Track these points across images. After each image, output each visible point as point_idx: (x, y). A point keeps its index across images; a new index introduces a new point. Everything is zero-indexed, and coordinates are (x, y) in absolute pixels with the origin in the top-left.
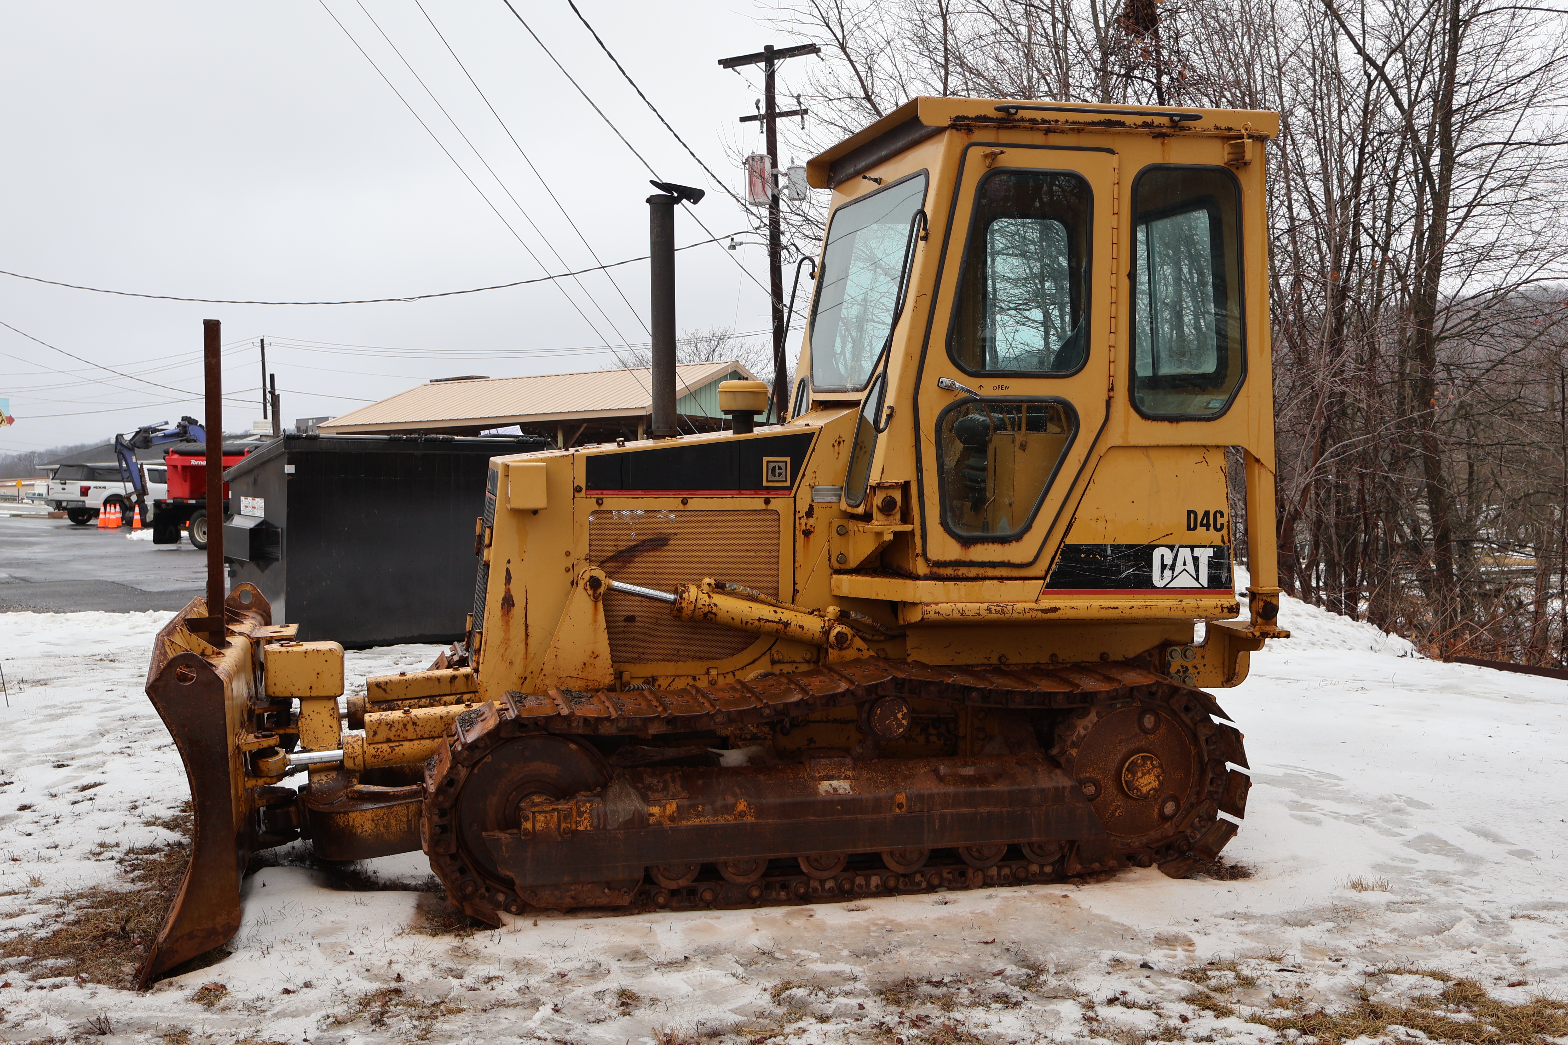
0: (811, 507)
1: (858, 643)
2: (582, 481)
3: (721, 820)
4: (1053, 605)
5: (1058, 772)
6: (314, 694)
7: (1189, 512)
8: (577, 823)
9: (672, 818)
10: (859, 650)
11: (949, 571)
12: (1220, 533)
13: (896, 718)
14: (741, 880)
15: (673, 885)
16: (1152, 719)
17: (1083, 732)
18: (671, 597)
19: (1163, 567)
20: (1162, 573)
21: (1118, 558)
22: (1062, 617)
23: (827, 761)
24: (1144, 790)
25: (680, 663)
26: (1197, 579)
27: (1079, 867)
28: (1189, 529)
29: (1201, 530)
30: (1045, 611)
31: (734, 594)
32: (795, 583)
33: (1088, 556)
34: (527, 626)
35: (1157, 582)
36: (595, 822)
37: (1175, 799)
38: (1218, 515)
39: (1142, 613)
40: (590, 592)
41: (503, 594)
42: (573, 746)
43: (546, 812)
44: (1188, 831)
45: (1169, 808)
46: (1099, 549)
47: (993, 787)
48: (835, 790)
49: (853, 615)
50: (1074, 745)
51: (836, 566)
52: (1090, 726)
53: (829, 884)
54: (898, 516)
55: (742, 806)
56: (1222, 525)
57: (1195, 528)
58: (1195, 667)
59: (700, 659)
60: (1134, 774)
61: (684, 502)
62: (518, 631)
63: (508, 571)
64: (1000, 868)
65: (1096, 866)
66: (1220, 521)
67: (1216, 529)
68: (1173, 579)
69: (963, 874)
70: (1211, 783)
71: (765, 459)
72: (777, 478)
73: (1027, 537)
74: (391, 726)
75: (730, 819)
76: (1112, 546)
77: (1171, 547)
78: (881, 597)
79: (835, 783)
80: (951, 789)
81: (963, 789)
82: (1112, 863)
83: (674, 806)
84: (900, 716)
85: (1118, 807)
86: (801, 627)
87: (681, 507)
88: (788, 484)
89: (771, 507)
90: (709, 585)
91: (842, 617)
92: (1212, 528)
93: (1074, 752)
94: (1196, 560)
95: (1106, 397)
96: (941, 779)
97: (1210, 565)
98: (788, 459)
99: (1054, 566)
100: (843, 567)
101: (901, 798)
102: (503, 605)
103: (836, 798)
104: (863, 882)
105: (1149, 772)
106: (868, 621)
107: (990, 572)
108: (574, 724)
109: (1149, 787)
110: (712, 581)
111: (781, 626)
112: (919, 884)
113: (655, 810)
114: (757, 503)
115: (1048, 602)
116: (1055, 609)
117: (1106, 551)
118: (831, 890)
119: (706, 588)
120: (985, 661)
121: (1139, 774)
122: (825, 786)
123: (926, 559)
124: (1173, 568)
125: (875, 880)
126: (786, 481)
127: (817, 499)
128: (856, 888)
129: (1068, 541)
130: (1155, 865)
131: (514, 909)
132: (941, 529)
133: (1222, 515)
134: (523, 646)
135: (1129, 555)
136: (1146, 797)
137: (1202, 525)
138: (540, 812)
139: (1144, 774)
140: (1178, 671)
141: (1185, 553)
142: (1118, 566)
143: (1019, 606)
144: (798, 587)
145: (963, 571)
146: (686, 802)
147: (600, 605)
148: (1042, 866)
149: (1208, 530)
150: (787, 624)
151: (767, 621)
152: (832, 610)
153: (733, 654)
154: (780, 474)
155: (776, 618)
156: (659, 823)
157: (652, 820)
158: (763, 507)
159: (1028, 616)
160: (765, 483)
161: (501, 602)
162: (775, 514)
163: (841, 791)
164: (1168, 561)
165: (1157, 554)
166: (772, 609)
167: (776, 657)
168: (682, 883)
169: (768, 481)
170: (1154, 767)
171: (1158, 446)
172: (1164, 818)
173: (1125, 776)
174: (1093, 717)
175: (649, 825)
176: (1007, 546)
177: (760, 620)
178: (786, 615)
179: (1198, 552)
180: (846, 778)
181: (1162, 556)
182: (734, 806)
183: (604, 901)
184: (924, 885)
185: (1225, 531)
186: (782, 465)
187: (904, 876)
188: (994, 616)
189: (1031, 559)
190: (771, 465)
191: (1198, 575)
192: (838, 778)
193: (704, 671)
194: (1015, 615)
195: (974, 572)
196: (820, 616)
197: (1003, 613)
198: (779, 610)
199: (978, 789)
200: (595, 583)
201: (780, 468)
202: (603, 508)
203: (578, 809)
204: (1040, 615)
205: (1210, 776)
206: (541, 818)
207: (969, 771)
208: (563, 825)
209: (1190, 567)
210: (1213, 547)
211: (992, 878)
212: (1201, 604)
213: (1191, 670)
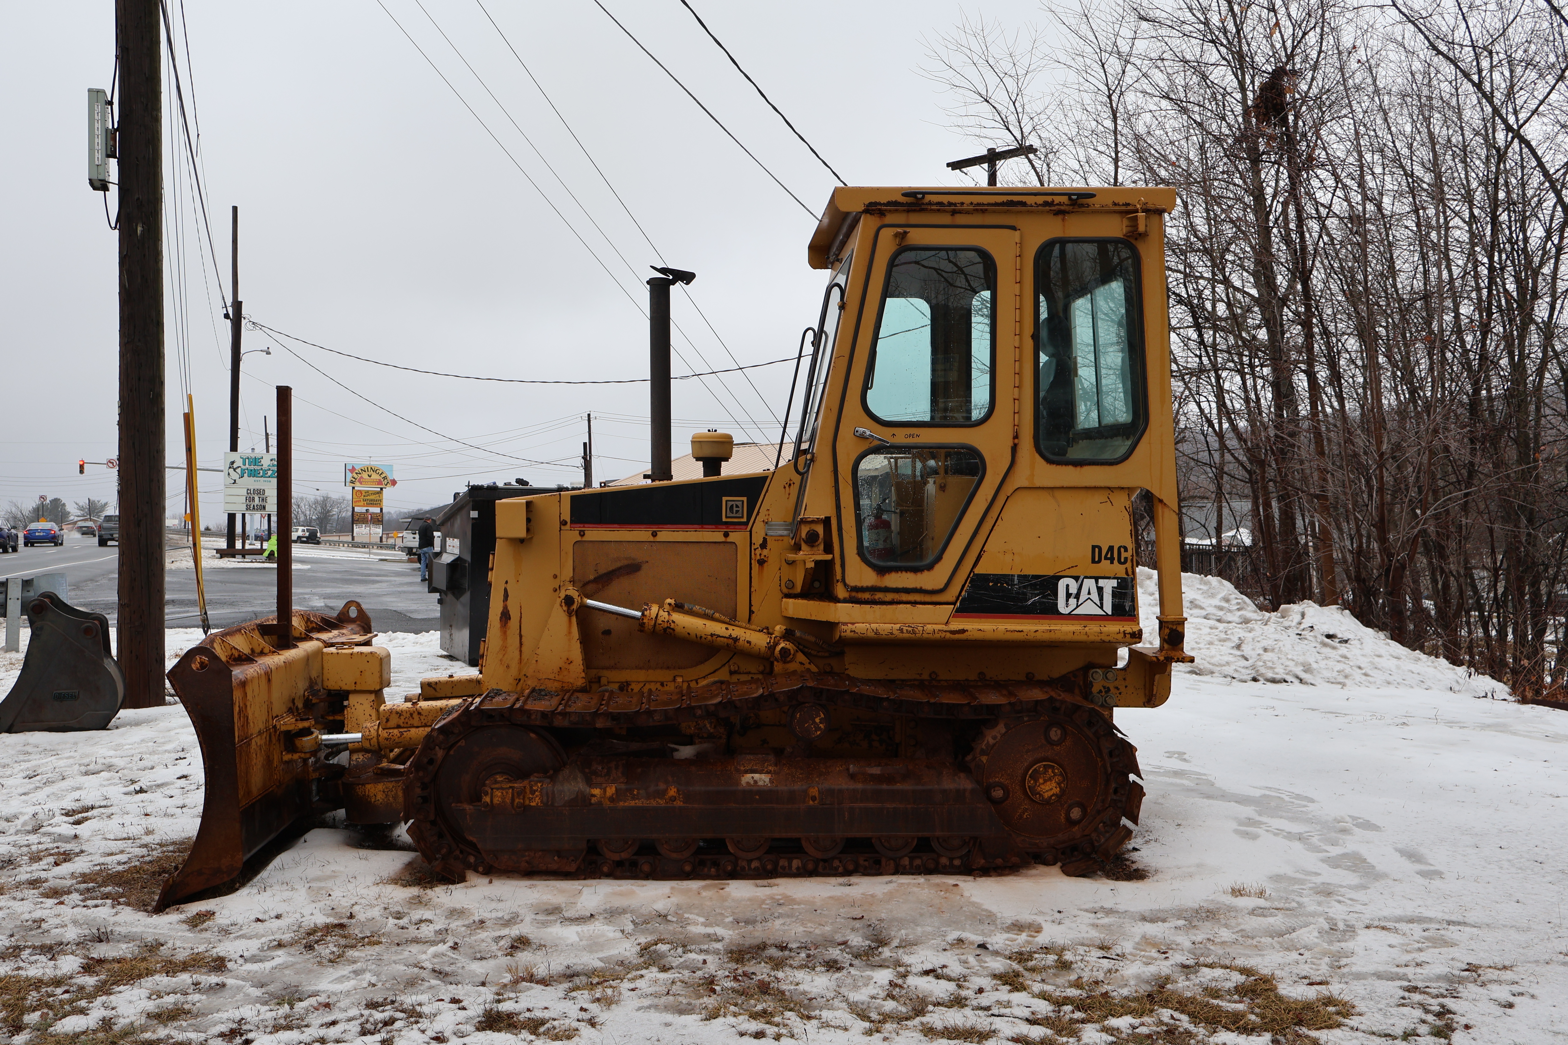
0: (765, 540)
1: (801, 657)
2: (567, 516)
3: (653, 803)
4: (961, 627)
5: (962, 775)
6: (358, 688)
7: (1094, 547)
8: (530, 800)
9: (611, 799)
10: (801, 663)
11: (866, 596)
12: (1124, 566)
13: (814, 722)
14: (674, 856)
15: (616, 857)
16: (1059, 732)
17: (991, 741)
18: (637, 614)
19: (1069, 595)
20: (1067, 601)
21: (1025, 587)
22: (970, 638)
23: (751, 757)
24: (1046, 795)
25: (650, 671)
26: (1101, 607)
27: (983, 861)
28: (1093, 561)
29: (1105, 563)
30: (953, 632)
31: (691, 613)
32: (751, 605)
33: (995, 584)
34: (521, 636)
35: (1062, 608)
36: (545, 799)
37: (1082, 806)
38: (1122, 550)
39: (1046, 637)
40: (565, 608)
41: (501, 609)
42: (533, 735)
43: (502, 789)
44: (1094, 836)
45: (1076, 813)
46: (1007, 578)
47: (899, 786)
48: (756, 782)
49: (798, 634)
50: (983, 752)
51: (785, 590)
52: (999, 736)
53: (754, 864)
54: (822, 547)
55: (672, 792)
56: (1126, 559)
57: (1099, 561)
58: (1117, 688)
59: (668, 668)
60: (1036, 781)
61: (654, 534)
62: (513, 641)
63: (506, 590)
64: (912, 859)
65: (999, 861)
66: (1123, 555)
67: (1120, 562)
68: (1078, 606)
69: (878, 862)
70: (1116, 791)
71: (724, 499)
72: (734, 515)
73: (938, 567)
74: (400, 715)
75: (662, 802)
76: (1019, 576)
77: (1076, 578)
78: (813, 618)
79: (757, 776)
80: (860, 786)
81: (870, 786)
82: (1015, 860)
83: (614, 789)
84: (817, 720)
85: (1026, 810)
86: (749, 642)
87: (651, 539)
88: (745, 520)
89: (729, 539)
90: (670, 604)
91: (788, 635)
92: (1116, 561)
93: (984, 759)
94: (1100, 590)
95: (1011, 444)
96: (853, 777)
97: (1114, 594)
98: (745, 499)
99: (963, 593)
100: (791, 591)
101: (814, 791)
102: (502, 618)
103: (755, 788)
104: (786, 864)
105: (1050, 780)
106: (812, 639)
107: (905, 597)
108: (533, 717)
109: (1050, 793)
110: (672, 601)
111: (730, 641)
112: (836, 869)
113: (597, 791)
114: (718, 536)
115: (956, 625)
116: (963, 631)
117: (1013, 580)
118: (756, 869)
119: (667, 607)
120: (918, 677)
121: (1041, 781)
122: (747, 778)
123: (845, 585)
124: (1077, 596)
125: (796, 863)
126: (742, 517)
127: (770, 533)
128: (779, 869)
129: (977, 571)
130: (1059, 864)
131: (481, 869)
132: (858, 558)
133: (1126, 550)
134: (518, 653)
135: (1035, 584)
136: (1048, 802)
137: (1106, 558)
138: (498, 789)
139: (1045, 781)
140: (1100, 691)
141: (1089, 584)
142: (1025, 594)
143: (929, 628)
144: (753, 609)
145: (879, 596)
146: (623, 786)
147: (574, 619)
148: (951, 859)
149: (1112, 563)
150: (736, 640)
151: (719, 636)
152: (779, 629)
153: (697, 665)
154: (737, 512)
155: (726, 634)
156: (600, 803)
157: (594, 800)
158: (722, 539)
159: (937, 636)
160: (724, 519)
161: (500, 616)
162: (734, 546)
163: (761, 783)
164: (1073, 590)
165: (1062, 584)
166: (724, 626)
167: (732, 668)
168: (624, 855)
169: (727, 517)
170: (1055, 775)
171: (1062, 488)
172: (1072, 823)
173: (1029, 782)
174: (1001, 728)
175: (591, 804)
176: (919, 575)
177: (712, 635)
178: (736, 632)
179: (1101, 583)
180: (768, 772)
181: (1068, 586)
182: (665, 791)
183: (554, 867)
184: (841, 870)
185: (1129, 565)
186: (739, 504)
187: (825, 861)
188: (906, 635)
189: (941, 586)
190: (730, 504)
191: (1102, 604)
192: (760, 772)
193: (671, 678)
194: (925, 635)
195: (889, 597)
196: (769, 633)
197: (914, 633)
198: (731, 628)
199: (885, 787)
200: (569, 600)
201: (737, 506)
202: (585, 539)
203: (531, 787)
204: (948, 635)
205: (1114, 786)
206: (498, 793)
207: (876, 771)
208: (517, 801)
209: (1095, 596)
210: (1117, 578)
211: (905, 867)
212: (1104, 629)
213: (1113, 690)
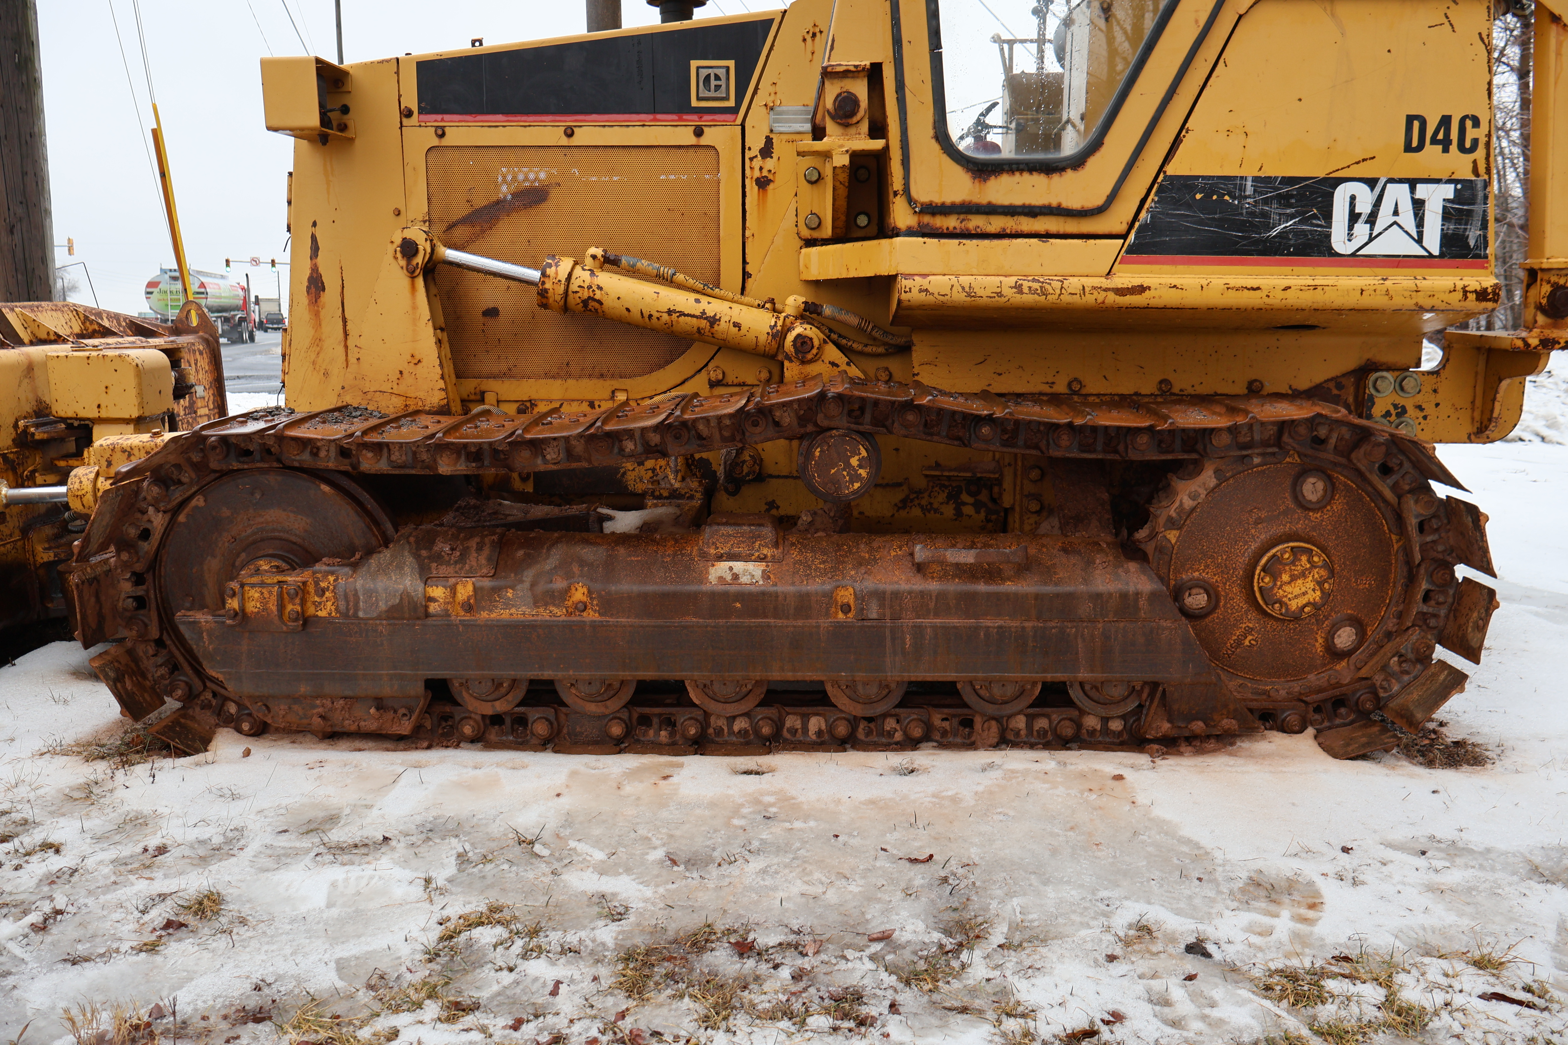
0: (769, 141)
1: (832, 353)
2: (411, 101)
3: (544, 614)
4: (1136, 281)
5: (1133, 566)
6: (104, 414)
7: (1410, 119)
8: (317, 605)
9: (468, 607)
10: (833, 364)
11: (951, 222)
12: (1471, 157)
13: (848, 465)
14: (592, 708)
15: (488, 709)
16: (1320, 485)
17: (1188, 503)
18: (534, 275)
19: (1354, 217)
20: (1351, 228)
21: (1266, 201)
22: (1154, 303)
23: (730, 530)
24: (1294, 605)
25: (571, 382)
26: (1419, 241)
27: (1166, 726)
28: (1408, 148)
29: (1432, 151)
30: (1121, 292)
31: (633, 272)
32: (744, 262)
33: (1208, 196)
34: (345, 321)
35: (1340, 243)
36: (342, 605)
37: (1358, 624)
38: (1469, 123)
39: (1306, 299)
40: (403, 263)
41: (308, 273)
42: (325, 488)
43: (262, 584)
44: (1378, 679)
45: (1345, 637)
46: (1232, 184)
47: (1009, 587)
48: (736, 577)
49: (827, 310)
50: (1172, 524)
51: (806, 233)
52: (1203, 493)
53: (740, 724)
54: (865, 127)
55: (579, 594)
56: (1475, 142)
57: (1420, 147)
58: (1420, 408)
59: (602, 376)
60: (1275, 577)
61: (569, 133)
62: (332, 329)
63: (314, 238)
64: (1031, 718)
65: (1198, 726)
66: (1471, 133)
67: (1462, 148)
68: (1371, 239)
69: (968, 723)
70: (1426, 598)
71: (694, 64)
72: (712, 94)
73: (1092, 162)
74: (130, 455)
75: (558, 613)
76: (1256, 179)
77: (1371, 183)
78: (852, 274)
79: (738, 566)
80: (934, 586)
81: (955, 586)
82: (1228, 723)
83: (470, 588)
84: (854, 461)
85: (1249, 631)
86: (737, 325)
87: (564, 141)
88: (731, 103)
89: (704, 141)
90: (594, 257)
91: (809, 313)
92: (1454, 147)
93: (1172, 536)
94: (1418, 205)
96: (920, 568)
97: (1447, 215)
98: (731, 63)
99: (1143, 215)
100: (816, 235)
101: (846, 595)
102: (308, 288)
103: (734, 588)
104: (798, 724)
105: (1303, 575)
106: (853, 320)
107: (1026, 224)
108: (323, 454)
109: (1302, 601)
110: (599, 252)
111: (704, 324)
112: (890, 734)
113: (438, 592)
114: (684, 135)
115: (1126, 277)
116: (1141, 289)
117: (1242, 188)
118: (743, 733)
119: (589, 261)
121: (1285, 577)
122: (720, 570)
123: (910, 200)
124: (1372, 219)
125: (815, 723)
126: (727, 98)
127: (778, 127)
128: (785, 734)
129: (1172, 169)
130: (1310, 731)
131: (246, 726)
132: (936, 147)
133: (1476, 122)
134: (341, 349)
135: (1288, 196)
136: (1296, 617)
137: (1434, 141)
138: (253, 586)
139: (1293, 578)
140: (1388, 414)
141: (1398, 193)
142: (1265, 215)
143: (1074, 283)
144: (749, 268)
145: (976, 222)
146: (487, 583)
147: (420, 282)
148: (1105, 720)
149: (1446, 150)
150: (713, 321)
151: (682, 314)
152: (793, 302)
153: (652, 371)
154: (718, 87)
155: (697, 310)
156: (447, 614)
157: (433, 608)
158: (692, 140)
159: (1089, 299)
160: (694, 103)
161: (306, 284)
162: (713, 152)
163: (744, 579)
164: (1364, 207)
165: (1341, 196)
166: (693, 296)
167: (713, 376)
168: (500, 707)
169: (699, 99)
170: (1313, 566)
172: (1335, 654)
173: (1261, 580)
174: (1208, 478)
175: (427, 615)
176: (1056, 177)
177: (670, 312)
178: (713, 307)
179: (1422, 191)
180: (762, 559)
181: (1353, 198)
182: (565, 593)
183: (371, 725)
184: (898, 736)
185: (1480, 154)
186: (721, 73)
187: (870, 720)
188: (1028, 299)
189: (1099, 201)
190: (704, 73)
191: (1420, 234)
192: (746, 559)
193: (607, 394)
194: (1066, 298)
195: (996, 224)
196: (774, 310)
197: (1045, 293)
198: (704, 300)
199: (982, 587)
200: (408, 249)
201: (717, 78)
202: (445, 142)
203: (317, 583)
204: (1112, 298)
205: (1424, 586)
206: (254, 593)
207: (967, 557)
208: (290, 607)
209: (1407, 219)
210: (1455, 182)
211: (1017, 733)
212: (1422, 284)
213: (1411, 412)
